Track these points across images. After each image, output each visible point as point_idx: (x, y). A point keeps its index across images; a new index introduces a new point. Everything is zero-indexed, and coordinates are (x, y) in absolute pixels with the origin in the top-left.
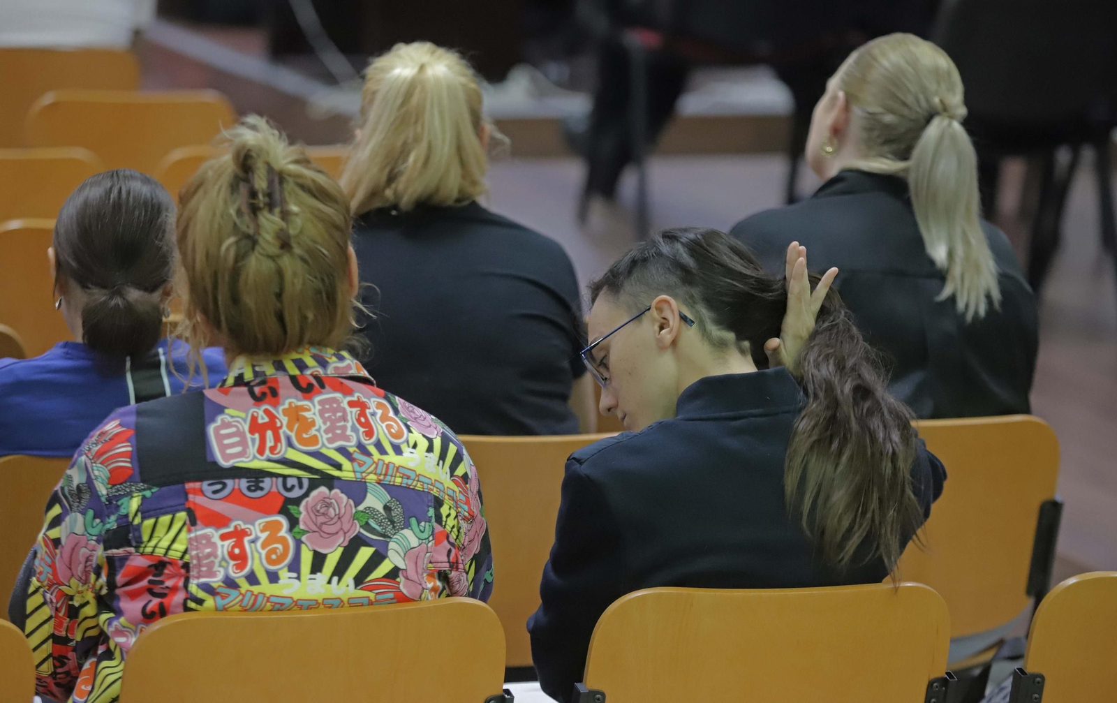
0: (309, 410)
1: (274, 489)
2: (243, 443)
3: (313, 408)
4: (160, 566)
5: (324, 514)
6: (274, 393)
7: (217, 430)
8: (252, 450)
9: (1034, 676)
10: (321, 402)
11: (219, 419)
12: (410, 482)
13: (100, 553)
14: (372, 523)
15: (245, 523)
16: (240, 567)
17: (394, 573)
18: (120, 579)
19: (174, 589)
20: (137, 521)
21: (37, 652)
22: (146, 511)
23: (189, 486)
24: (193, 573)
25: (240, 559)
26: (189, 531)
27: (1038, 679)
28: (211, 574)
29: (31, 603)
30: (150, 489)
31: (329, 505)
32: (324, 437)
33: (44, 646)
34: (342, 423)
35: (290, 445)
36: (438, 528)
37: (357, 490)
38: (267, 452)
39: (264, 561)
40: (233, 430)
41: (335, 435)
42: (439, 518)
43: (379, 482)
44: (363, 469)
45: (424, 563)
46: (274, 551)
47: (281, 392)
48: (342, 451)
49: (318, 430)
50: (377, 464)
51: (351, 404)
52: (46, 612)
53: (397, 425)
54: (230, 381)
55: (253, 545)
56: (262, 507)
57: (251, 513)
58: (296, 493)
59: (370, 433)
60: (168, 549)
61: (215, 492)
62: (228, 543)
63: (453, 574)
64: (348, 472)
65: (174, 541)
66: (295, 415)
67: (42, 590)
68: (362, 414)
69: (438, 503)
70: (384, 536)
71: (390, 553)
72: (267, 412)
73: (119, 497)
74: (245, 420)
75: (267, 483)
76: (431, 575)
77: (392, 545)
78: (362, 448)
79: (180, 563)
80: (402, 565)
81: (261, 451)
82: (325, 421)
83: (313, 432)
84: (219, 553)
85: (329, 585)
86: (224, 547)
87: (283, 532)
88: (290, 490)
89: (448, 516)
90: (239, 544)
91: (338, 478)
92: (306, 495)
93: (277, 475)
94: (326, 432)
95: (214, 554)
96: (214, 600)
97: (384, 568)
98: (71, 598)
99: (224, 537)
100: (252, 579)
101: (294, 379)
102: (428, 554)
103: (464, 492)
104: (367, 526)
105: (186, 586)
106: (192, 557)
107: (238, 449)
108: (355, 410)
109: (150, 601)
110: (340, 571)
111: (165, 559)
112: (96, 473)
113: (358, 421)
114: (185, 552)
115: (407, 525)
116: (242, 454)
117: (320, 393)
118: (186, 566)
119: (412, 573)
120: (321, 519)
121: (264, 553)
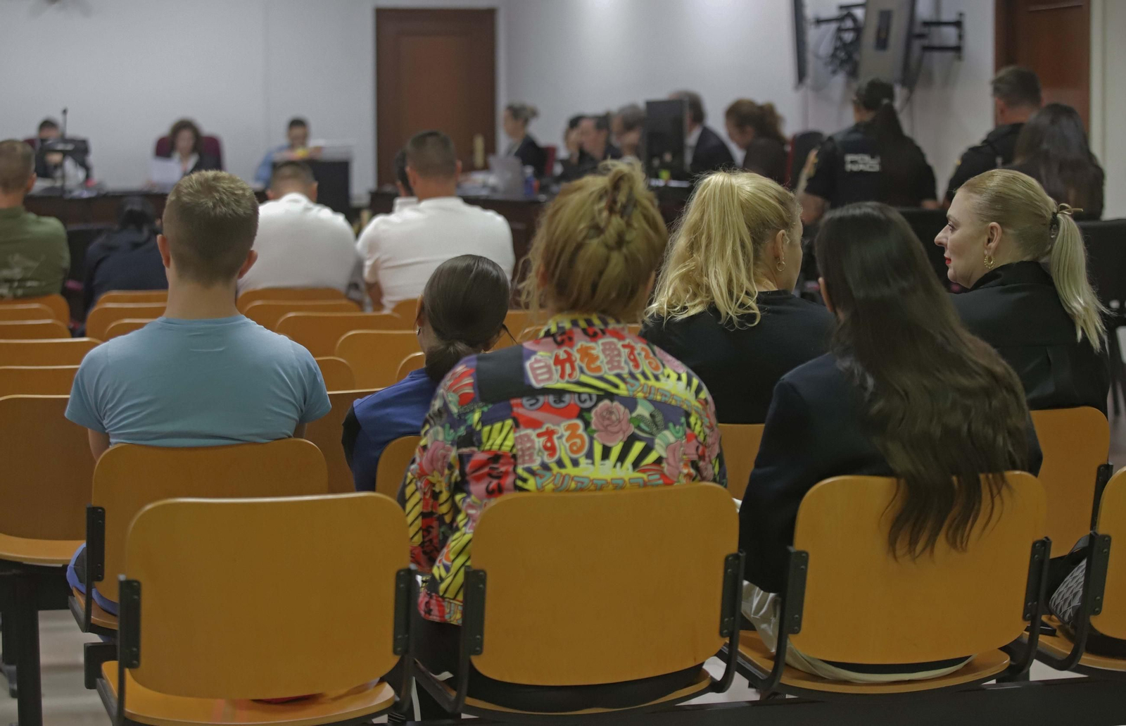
0: (594, 349)
1: (572, 402)
2: (550, 371)
3: (597, 348)
4: (496, 457)
5: (608, 419)
6: (571, 339)
7: (531, 366)
8: (556, 376)
9: (1104, 536)
10: (603, 344)
11: (533, 359)
12: (667, 399)
13: (453, 453)
14: (642, 425)
15: (554, 425)
16: (552, 455)
17: (659, 461)
18: (468, 469)
19: (506, 474)
20: (478, 428)
21: (412, 527)
22: (485, 421)
23: (514, 402)
24: (520, 461)
25: (552, 450)
26: (515, 432)
27: (1106, 539)
28: (532, 460)
29: (409, 490)
30: (486, 406)
31: (611, 413)
32: (605, 367)
33: (416, 522)
34: (617, 359)
35: (582, 371)
36: (689, 431)
37: (630, 403)
38: (567, 378)
39: (568, 451)
40: (542, 364)
41: (613, 366)
42: (689, 425)
43: (645, 398)
44: (634, 388)
45: (679, 453)
46: (574, 444)
47: (575, 338)
48: (619, 376)
49: (602, 362)
50: (643, 387)
51: (624, 346)
52: (418, 495)
53: (655, 362)
54: (542, 334)
55: (560, 440)
56: (565, 413)
57: (557, 418)
58: (588, 404)
59: (637, 366)
60: (501, 445)
61: (531, 405)
62: (542, 440)
63: (701, 464)
64: (623, 390)
65: (505, 439)
66: (585, 353)
67: (414, 480)
68: (632, 353)
69: (688, 415)
70: (651, 434)
71: (657, 447)
72: (566, 352)
73: (466, 414)
74: (551, 358)
75: (567, 398)
76: (686, 465)
77: (657, 441)
78: (632, 375)
79: (510, 454)
80: (664, 455)
81: (562, 376)
82: (606, 356)
83: (598, 363)
84: (537, 446)
85: (614, 469)
86: (539, 442)
87: (581, 431)
88: (584, 401)
89: (696, 424)
90: (550, 439)
91: (617, 395)
92: (595, 405)
93: (574, 393)
94: (608, 363)
95: (532, 447)
96: (535, 480)
97: (652, 457)
98: (434, 485)
99: (539, 435)
100: (560, 464)
101: (584, 331)
102: (682, 449)
103: (705, 409)
104: (639, 428)
105: (514, 470)
106: (518, 450)
107: (546, 376)
108: (627, 351)
109: (490, 482)
110: (622, 458)
111: (500, 453)
112: (450, 399)
113: (629, 357)
114: (513, 446)
115: (666, 428)
116: (549, 379)
117: (601, 338)
118: (514, 457)
119: (671, 460)
120: (606, 422)
121: (568, 445)
